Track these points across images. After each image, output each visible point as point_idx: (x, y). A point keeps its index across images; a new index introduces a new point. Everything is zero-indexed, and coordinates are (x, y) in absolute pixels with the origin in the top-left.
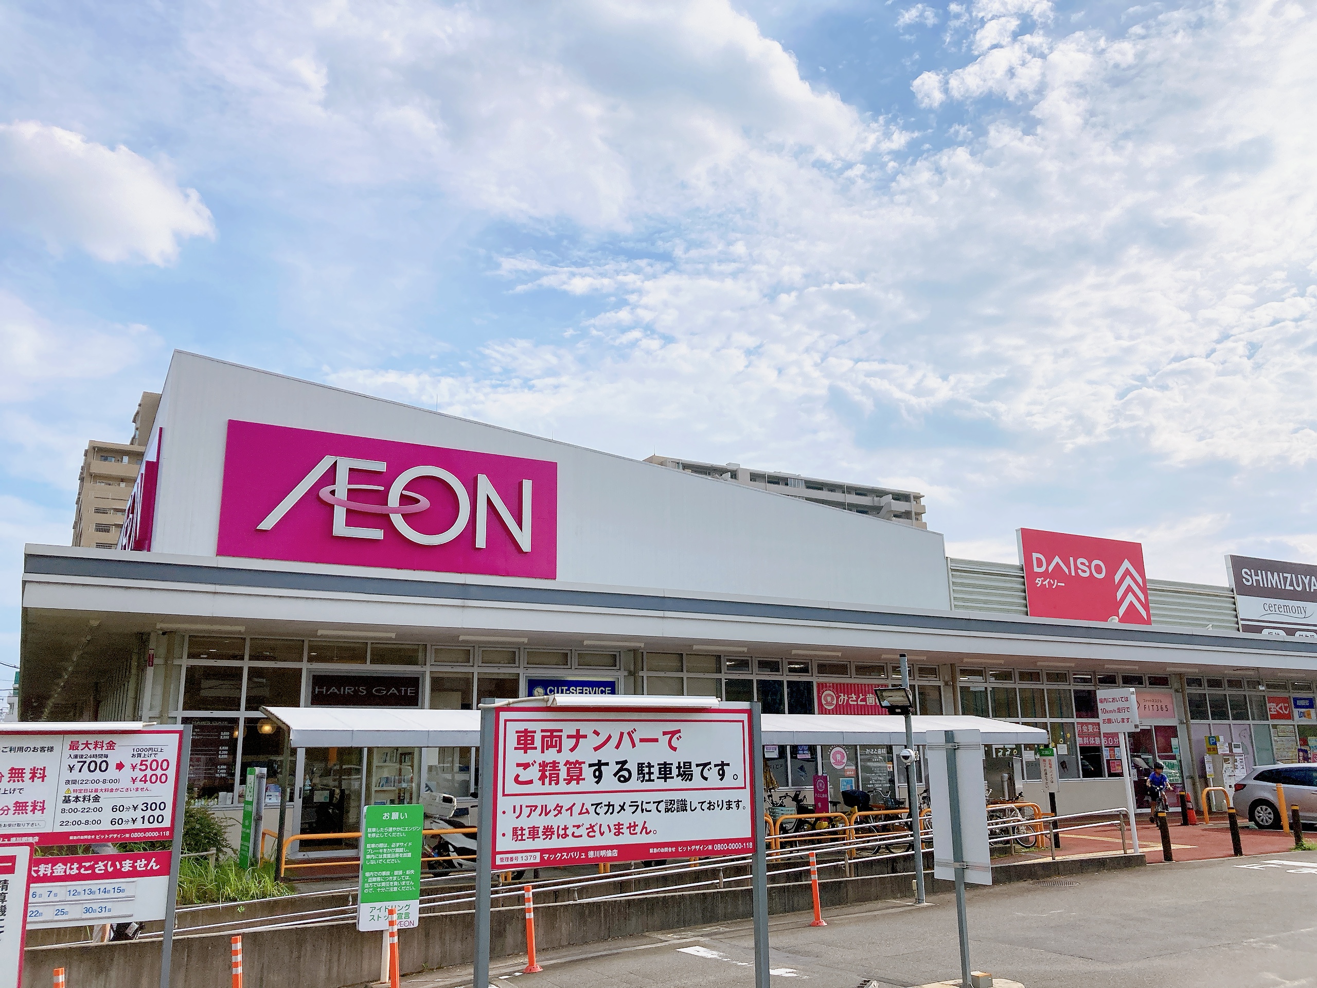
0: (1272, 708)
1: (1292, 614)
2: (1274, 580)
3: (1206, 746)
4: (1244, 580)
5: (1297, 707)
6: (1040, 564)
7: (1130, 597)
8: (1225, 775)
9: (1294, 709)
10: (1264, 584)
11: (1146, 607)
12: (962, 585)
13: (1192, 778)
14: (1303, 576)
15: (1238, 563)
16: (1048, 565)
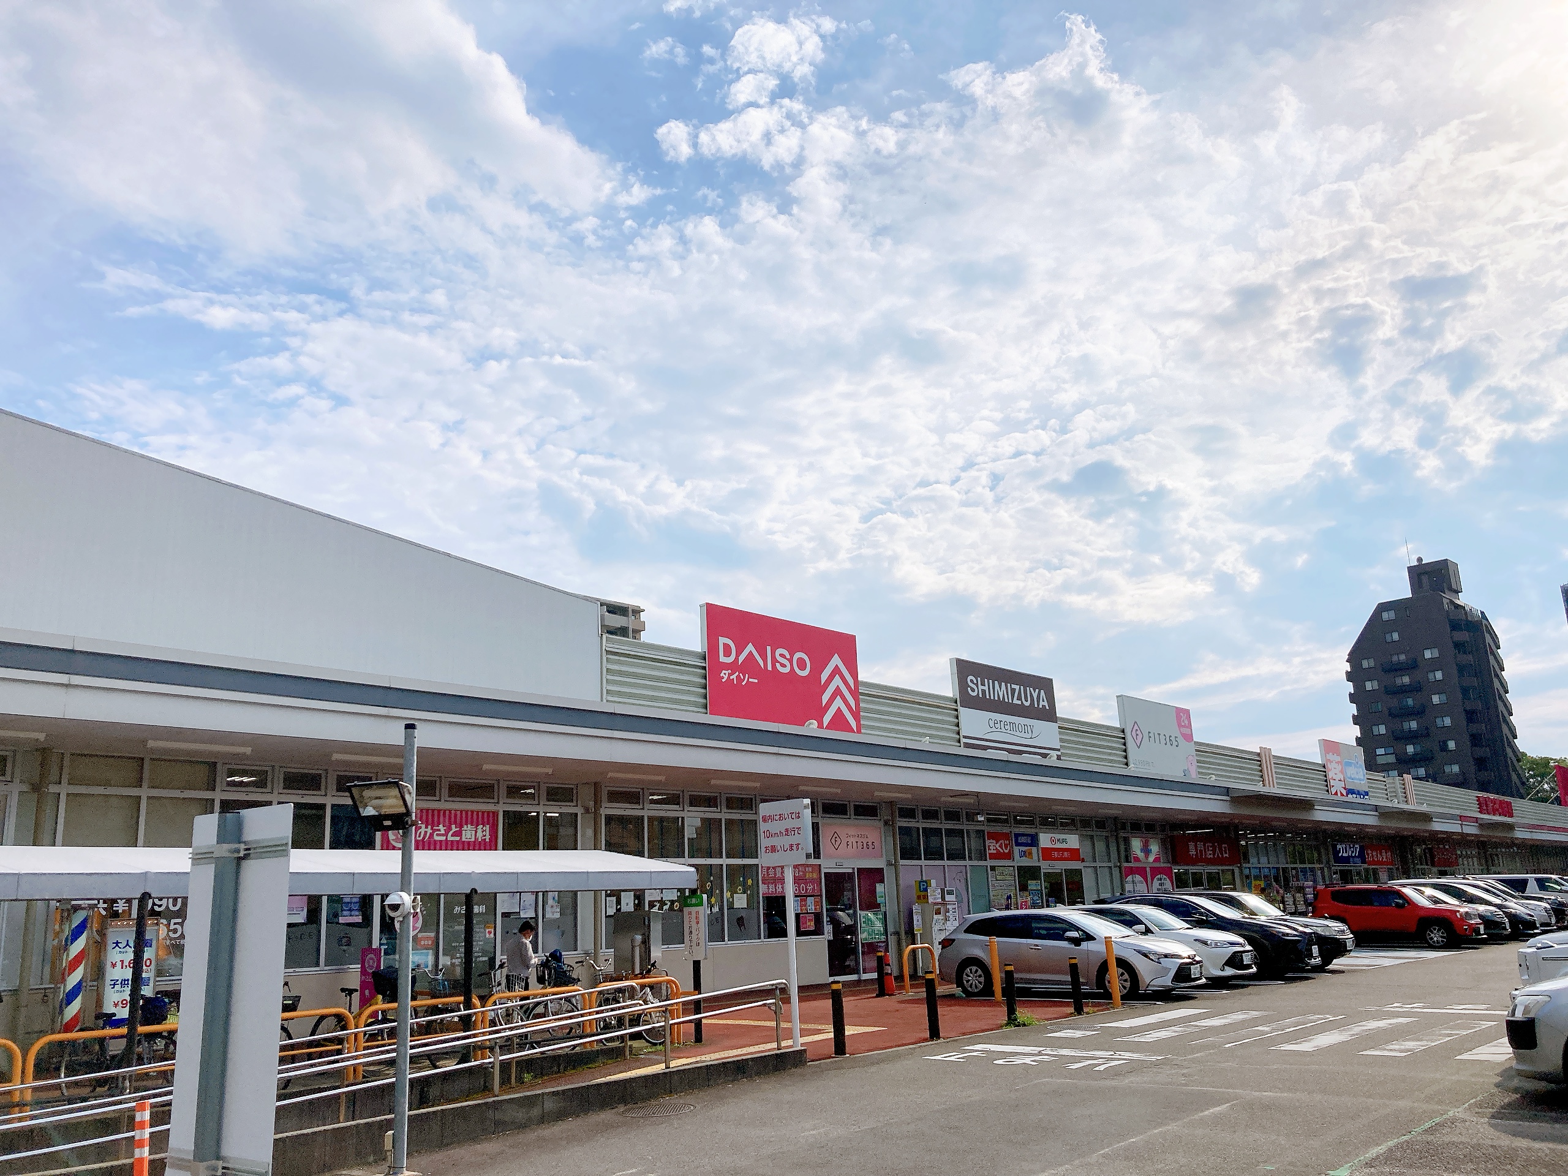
0: (992, 846)
1: (1018, 734)
2: (1000, 691)
3: (914, 893)
4: (969, 689)
5: (1018, 844)
6: (727, 653)
7: (838, 703)
8: (936, 928)
9: (1015, 847)
10: (990, 696)
11: (856, 716)
12: (620, 673)
13: (897, 933)
14: (1031, 689)
15: (965, 669)
16: (738, 655)
